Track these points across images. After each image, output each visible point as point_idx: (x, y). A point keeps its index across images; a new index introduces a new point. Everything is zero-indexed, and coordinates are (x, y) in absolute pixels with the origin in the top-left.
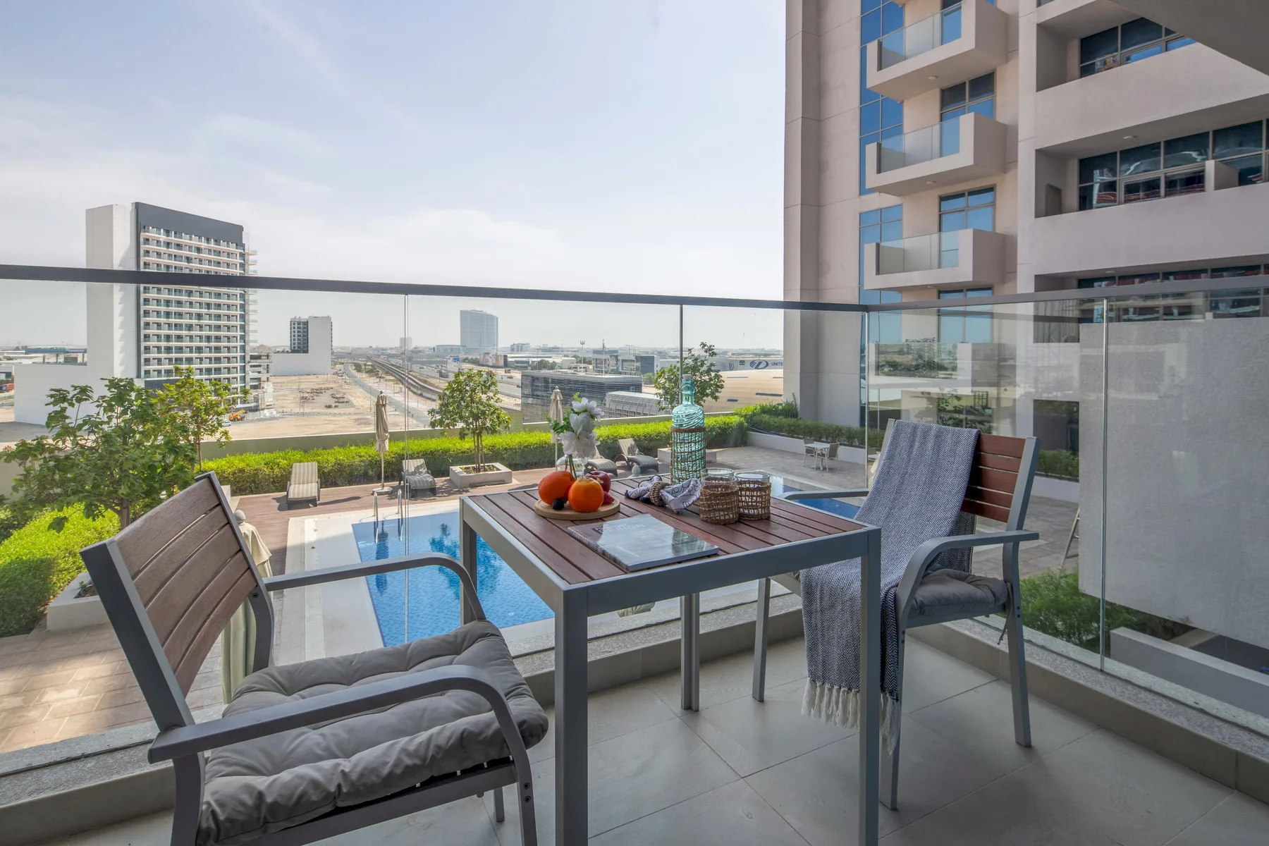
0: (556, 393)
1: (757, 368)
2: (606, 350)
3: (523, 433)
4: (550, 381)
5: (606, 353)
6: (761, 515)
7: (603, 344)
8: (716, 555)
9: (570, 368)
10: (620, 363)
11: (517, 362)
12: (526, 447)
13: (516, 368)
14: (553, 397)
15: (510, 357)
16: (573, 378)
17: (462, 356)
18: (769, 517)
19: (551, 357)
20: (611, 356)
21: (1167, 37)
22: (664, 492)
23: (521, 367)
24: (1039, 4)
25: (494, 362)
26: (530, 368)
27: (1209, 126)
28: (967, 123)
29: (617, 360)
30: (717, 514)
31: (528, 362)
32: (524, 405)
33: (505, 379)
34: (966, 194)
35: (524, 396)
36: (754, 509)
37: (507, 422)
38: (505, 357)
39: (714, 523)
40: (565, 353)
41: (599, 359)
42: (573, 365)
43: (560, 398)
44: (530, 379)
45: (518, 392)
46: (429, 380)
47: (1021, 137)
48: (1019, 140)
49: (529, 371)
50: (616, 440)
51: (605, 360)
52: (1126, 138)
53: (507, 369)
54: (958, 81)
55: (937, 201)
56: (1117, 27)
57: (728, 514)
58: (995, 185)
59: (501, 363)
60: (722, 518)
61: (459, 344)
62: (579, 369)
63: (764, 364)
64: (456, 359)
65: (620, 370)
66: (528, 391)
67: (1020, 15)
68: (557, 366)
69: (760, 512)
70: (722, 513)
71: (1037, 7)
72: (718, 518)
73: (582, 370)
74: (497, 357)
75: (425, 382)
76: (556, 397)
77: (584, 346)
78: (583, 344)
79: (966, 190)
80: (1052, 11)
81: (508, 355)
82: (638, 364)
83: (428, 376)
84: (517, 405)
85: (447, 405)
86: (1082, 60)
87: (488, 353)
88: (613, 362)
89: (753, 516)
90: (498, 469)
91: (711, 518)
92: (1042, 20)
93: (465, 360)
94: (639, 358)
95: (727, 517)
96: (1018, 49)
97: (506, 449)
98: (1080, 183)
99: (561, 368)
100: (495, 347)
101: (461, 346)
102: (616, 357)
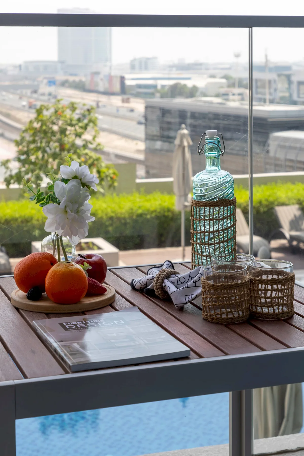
0: (183, 136)
2: (271, 65)
3: (136, 195)
4: (189, 115)
5: (271, 70)
6: (278, 314)
7: (266, 56)
8: (187, 358)
9: (217, 96)
10: (294, 87)
11: (139, 86)
12: (140, 215)
13: (138, 95)
14: (177, 142)
15: (129, 79)
16: (221, 110)
17: (60, 77)
18: (292, 317)
19: (189, 79)
20: (279, 76)
22: (167, 283)
23: (146, 94)
25: (107, 85)
26: (158, 95)
29: (290, 82)
30: (218, 311)
31: (155, 87)
32: (149, 151)
33: (123, 112)
35: (149, 138)
36: (268, 307)
37: (112, 178)
38: (122, 79)
39: (214, 323)
40: (212, 72)
41: (261, 80)
42: (223, 91)
43: (188, 143)
44: (159, 113)
45: (141, 132)
46: (13, 113)
49: (157, 100)
50: (272, 208)
53: (125, 97)
57: (231, 312)
59: (117, 87)
60: (224, 316)
62: (231, 97)
64: (52, 82)
65: (295, 97)
66: (155, 130)
68: (198, 94)
69: (277, 311)
70: (224, 310)
72: (219, 316)
73: (236, 97)
74: (110, 78)
75: (8, 116)
76: (182, 141)
81: (127, 76)
83: (12, 108)
84: (139, 151)
85: (27, 153)
87: (97, 73)
88: (282, 85)
89: (268, 315)
90: (99, 248)
91: (211, 315)
93: (64, 84)
95: (230, 316)
97: (111, 218)
99: (205, 95)
100: (108, 64)
101: (58, 62)
102: (288, 77)
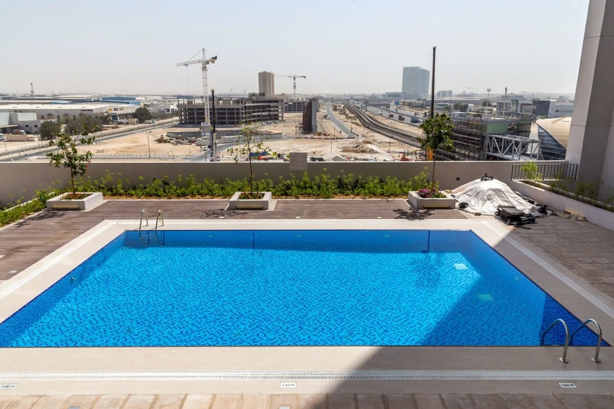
10: (519, 106)
17: (402, 100)
41: (502, 103)
42: (481, 108)
51: (507, 103)
61: (401, 91)
62: (485, 111)
65: (519, 112)
68: (468, 109)
73: (488, 111)
78: (489, 90)
82: (534, 108)
88: (513, 106)
93: (403, 103)
94: (536, 102)
101: (402, 93)
102: (517, 101)
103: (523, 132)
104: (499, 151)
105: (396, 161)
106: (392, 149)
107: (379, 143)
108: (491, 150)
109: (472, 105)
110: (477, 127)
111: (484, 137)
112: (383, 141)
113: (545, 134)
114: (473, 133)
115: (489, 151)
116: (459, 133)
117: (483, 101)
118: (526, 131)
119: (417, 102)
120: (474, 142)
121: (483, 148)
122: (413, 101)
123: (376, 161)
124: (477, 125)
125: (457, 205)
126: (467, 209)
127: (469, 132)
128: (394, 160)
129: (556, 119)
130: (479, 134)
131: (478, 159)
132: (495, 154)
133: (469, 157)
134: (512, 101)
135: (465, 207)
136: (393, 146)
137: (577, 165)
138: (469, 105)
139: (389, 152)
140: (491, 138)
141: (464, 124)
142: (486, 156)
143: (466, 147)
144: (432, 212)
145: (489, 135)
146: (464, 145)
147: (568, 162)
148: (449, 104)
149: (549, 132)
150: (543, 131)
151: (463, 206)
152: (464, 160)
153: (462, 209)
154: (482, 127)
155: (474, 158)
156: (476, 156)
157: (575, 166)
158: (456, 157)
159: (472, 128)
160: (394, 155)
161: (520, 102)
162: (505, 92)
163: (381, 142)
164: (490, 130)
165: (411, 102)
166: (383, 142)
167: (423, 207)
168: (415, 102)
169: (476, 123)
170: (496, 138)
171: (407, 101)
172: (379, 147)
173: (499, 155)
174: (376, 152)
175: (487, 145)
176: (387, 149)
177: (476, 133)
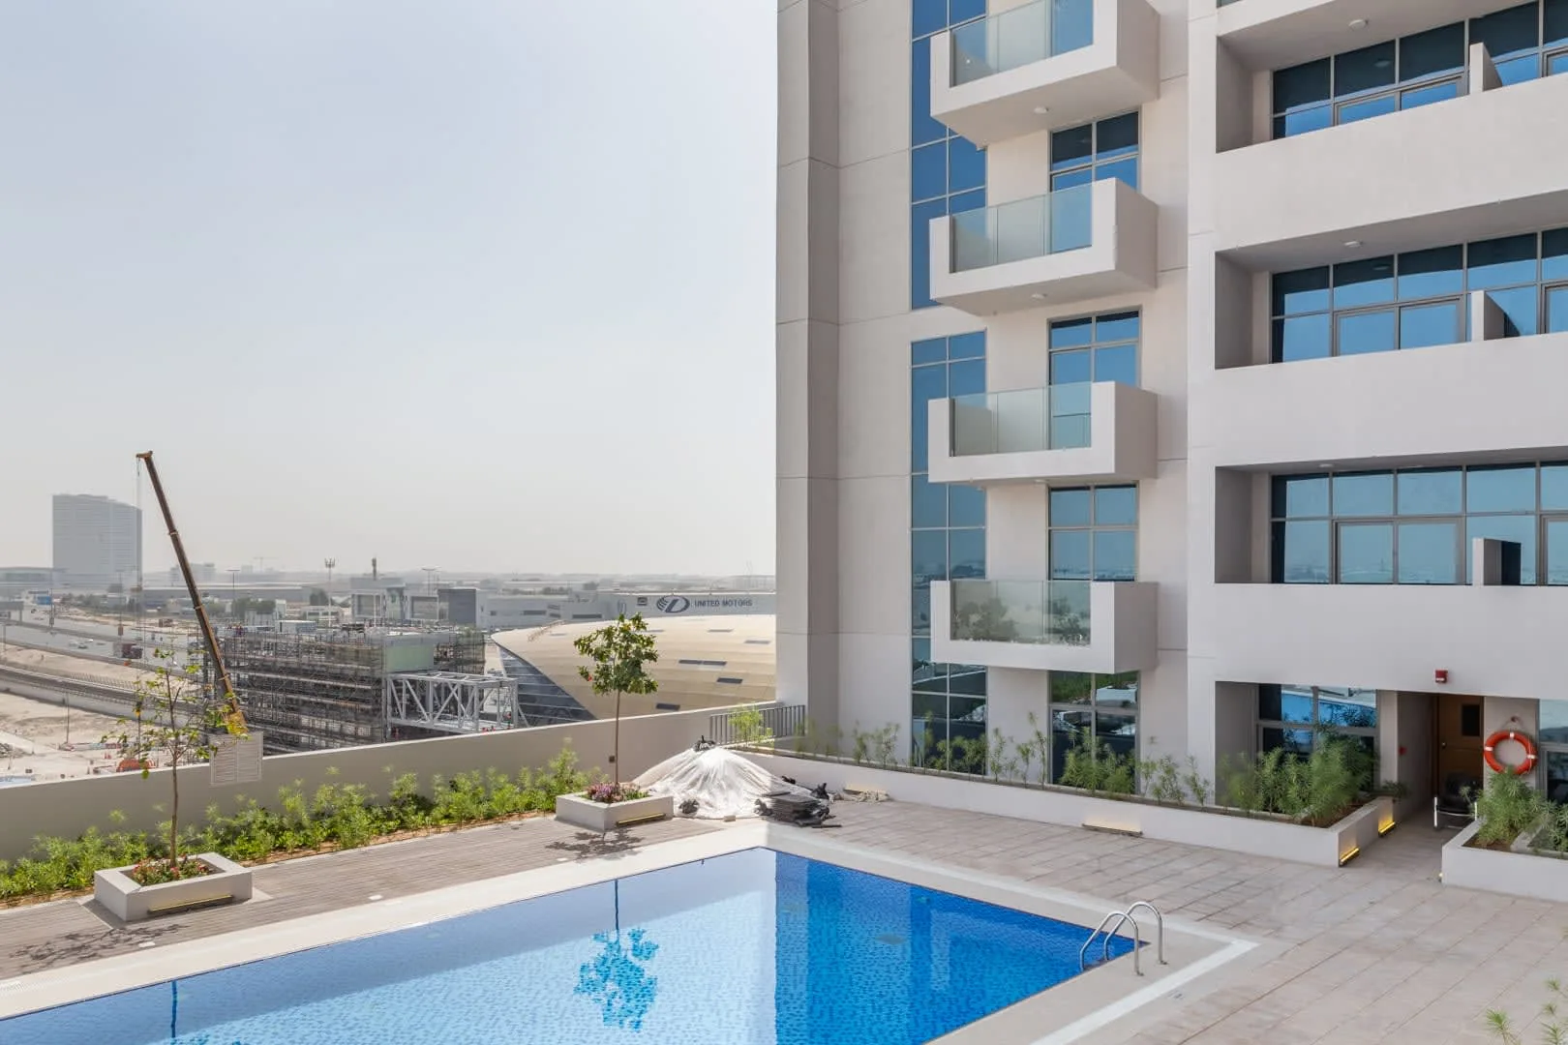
1: (669, 611)
2: (380, 578)
5: (379, 583)
7: (374, 567)
10: (408, 604)
21: (1404, 83)
24: (1220, 4)
27: (1463, 237)
28: (1103, 194)
29: (402, 598)
34: (1094, 320)
41: (365, 596)
47: (1192, 228)
48: (1190, 231)
51: (378, 597)
52: (1348, 244)
54: (1079, 122)
55: (1044, 329)
56: (1329, 58)
58: (1140, 307)
61: (50, 564)
63: (681, 604)
67: (1190, 18)
71: (1218, 7)
77: (334, 570)
78: (330, 566)
79: (1094, 313)
80: (1239, 19)
82: (444, 605)
86: (1275, 111)
88: (393, 602)
92: (1222, 32)
94: (447, 593)
96: (1186, 75)
98: (1274, 315)
100: (136, 573)
101: (54, 570)
102: (400, 591)
103: (468, 662)
104: (423, 711)
105: (106, 774)
106: (75, 738)
107: (23, 723)
108: (403, 713)
109: (284, 602)
110: (357, 656)
111: (379, 681)
112: (28, 716)
113: (519, 665)
114: (346, 672)
115: (398, 716)
116: (306, 674)
117: (310, 592)
118: (476, 662)
119: (110, 595)
120: (353, 695)
121: (379, 710)
122: (97, 593)
123: (33, 779)
124: (357, 652)
125: (676, 810)
126: (700, 812)
127: (338, 671)
128: (96, 771)
129: (537, 629)
130: (364, 674)
131: (371, 740)
132: (414, 723)
133: (342, 736)
134: (389, 590)
135: (695, 810)
136: (76, 728)
137: (804, 706)
138: (278, 602)
139: (66, 747)
140: (396, 683)
141: (321, 651)
142: (390, 730)
143: (331, 711)
144: (634, 832)
145: (393, 675)
146: (324, 705)
147: (782, 703)
148: (216, 600)
149: (527, 659)
150: (512, 658)
151: (689, 808)
152: (327, 747)
153: (689, 815)
154: (371, 656)
155: (357, 739)
156: (363, 731)
157: (801, 708)
158: (304, 740)
159: (343, 660)
160: (90, 754)
161: (408, 594)
162: (372, 569)
163: (30, 720)
164: (392, 663)
165: (92, 597)
166: (37, 719)
167: (617, 824)
168: (105, 597)
169: (355, 647)
170: (412, 682)
171: (76, 593)
172: (25, 735)
173: (427, 722)
174: (22, 753)
175: (389, 701)
176: (60, 738)
177: (357, 670)
